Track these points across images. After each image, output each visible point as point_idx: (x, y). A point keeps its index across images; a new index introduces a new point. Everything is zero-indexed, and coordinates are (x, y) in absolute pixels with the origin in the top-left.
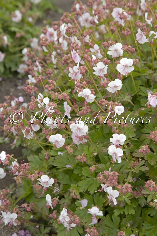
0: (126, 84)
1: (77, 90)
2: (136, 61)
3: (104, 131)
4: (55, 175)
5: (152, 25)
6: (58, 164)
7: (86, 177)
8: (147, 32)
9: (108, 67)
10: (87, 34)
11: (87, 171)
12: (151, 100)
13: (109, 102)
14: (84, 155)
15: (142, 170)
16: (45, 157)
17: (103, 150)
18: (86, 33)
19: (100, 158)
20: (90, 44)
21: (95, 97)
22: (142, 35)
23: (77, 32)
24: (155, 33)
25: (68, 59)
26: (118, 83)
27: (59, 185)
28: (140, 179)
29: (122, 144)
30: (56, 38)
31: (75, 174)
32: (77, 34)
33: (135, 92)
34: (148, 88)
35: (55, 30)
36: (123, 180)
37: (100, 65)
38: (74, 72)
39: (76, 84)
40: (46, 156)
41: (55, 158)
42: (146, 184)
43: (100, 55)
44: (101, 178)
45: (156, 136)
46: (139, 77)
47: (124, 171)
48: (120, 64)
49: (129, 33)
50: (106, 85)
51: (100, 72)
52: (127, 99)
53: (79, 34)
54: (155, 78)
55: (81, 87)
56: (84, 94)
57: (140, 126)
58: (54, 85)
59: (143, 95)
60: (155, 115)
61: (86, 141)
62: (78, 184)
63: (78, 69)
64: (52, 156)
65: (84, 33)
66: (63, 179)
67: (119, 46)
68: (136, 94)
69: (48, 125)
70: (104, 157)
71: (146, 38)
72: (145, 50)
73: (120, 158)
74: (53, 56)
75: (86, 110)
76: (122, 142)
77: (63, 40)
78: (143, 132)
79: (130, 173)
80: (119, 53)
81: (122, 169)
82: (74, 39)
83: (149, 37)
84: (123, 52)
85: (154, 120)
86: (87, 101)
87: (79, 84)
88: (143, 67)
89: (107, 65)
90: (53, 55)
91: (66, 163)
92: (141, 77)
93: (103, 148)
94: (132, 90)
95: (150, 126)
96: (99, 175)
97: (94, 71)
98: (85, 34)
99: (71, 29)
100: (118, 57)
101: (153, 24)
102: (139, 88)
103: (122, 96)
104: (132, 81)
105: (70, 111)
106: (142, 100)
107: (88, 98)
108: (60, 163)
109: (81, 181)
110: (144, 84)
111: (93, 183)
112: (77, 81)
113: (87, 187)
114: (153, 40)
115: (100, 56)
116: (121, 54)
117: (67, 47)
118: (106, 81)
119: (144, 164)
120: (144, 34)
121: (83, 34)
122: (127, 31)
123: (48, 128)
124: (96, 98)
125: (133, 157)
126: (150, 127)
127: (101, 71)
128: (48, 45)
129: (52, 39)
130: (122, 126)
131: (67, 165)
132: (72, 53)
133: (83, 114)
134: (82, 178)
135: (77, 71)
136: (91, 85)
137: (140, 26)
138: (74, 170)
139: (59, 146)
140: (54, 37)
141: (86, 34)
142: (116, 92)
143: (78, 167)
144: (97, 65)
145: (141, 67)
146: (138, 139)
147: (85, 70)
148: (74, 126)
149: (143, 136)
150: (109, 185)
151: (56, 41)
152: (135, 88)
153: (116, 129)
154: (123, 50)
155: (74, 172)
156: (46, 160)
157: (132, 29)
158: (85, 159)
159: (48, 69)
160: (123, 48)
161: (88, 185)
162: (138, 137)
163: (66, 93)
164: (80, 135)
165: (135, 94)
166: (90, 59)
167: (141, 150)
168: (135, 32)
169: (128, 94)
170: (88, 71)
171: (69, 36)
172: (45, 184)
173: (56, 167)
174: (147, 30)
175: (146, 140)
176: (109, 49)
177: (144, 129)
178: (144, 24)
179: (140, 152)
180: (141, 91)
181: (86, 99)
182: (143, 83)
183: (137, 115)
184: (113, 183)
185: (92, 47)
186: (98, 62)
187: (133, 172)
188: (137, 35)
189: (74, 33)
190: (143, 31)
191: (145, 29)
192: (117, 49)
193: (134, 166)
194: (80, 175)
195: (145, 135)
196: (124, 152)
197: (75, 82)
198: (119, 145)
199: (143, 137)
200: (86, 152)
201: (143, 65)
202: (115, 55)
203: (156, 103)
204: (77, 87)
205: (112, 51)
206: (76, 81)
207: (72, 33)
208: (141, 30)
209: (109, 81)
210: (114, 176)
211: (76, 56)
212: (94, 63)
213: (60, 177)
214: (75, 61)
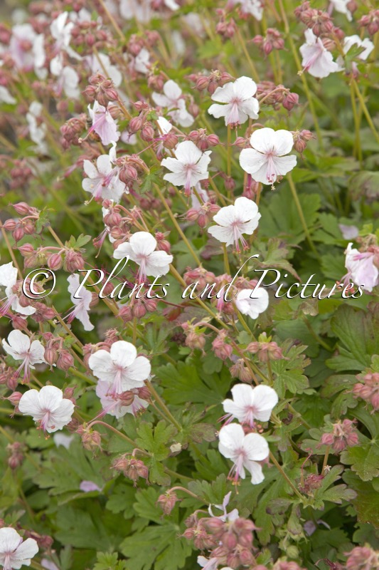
0: (271, 207)
1: (110, 235)
2: (302, 138)
3: (204, 366)
4: (44, 515)
5: (352, 16)
6: (53, 480)
7: (147, 523)
8: (337, 41)
9: (210, 156)
10: (142, 47)
11: (150, 504)
12: (358, 267)
13: (218, 278)
14: (139, 457)
15: (334, 500)
16: (10, 460)
17: (201, 435)
18: (137, 43)
19: (195, 458)
20: (152, 79)
21: (170, 258)
22: (319, 48)
23: (110, 39)
24: (360, 43)
25: (79, 132)
26: (245, 211)
27: (58, 553)
28: (328, 527)
29: (265, 418)
30: (39, 60)
31: (111, 512)
32: (109, 45)
33: (303, 232)
34: (343, 219)
35: (37, 31)
36: (272, 533)
37: (186, 152)
38: (101, 175)
39: (108, 216)
40: (11, 454)
41: (45, 456)
42: (350, 559)
43: (184, 117)
44: (197, 531)
45: (376, 391)
46: (314, 181)
47: (274, 502)
48: (250, 149)
49: (276, 44)
50: (206, 220)
51: (186, 174)
52: (276, 260)
53: (115, 46)
54: (367, 186)
55: (124, 226)
56: (133, 249)
57: (321, 347)
58: (35, 219)
59: (328, 241)
60: (370, 311)
61: (145, 404)
62: (121, 546)
63: (113, 166)
64: (36, 450)
65: (131, 44)
66: (72, 528)
67: (245, 88)
68: (306, 239)
69: (16, 357)
70: (206, 456)
71: (334, 60)
72: (331, 93)
73: (260, 468)
74: (31, 119)
75: (143, 302)
76: (265, 412)
77: (64, 66)
78: (331, 366)
79: (295, 511)
80: (247, 108)
81: (265, 496)
82: (100, 63)
83: (344, 57)
84: (261, 106)
85: (366, 329)
86: (145, 271)
87: (116, 217)
88: (326, 150)
89: (210, 152)
90: (32, 114)
91: (81, 474)
92: (319, 181)
93: (201, 425)
94: (292, 226)
95: (354, 347)
96: (191, 521)
97: (166, 171)
98: (135, 47)
99: (89, 30)
100: (243, 121)
101: (352, 13)
102: (314, 220)
103: (262, 246)
104: (292, 196)
105: (90, 307)
106: (325, 259)
107: (146, 264)
108: (59, 476)
109: (131, 534)
110: (330, 206)
111: (170, 542)
112: (111, 206)
113: (152, 556)
114: (354, 65)
115: (187, 120)
116: (253, 113)
117: (76, 88)
118: (205, 207)
119: (339, 477)
120: (325, 45)
121: (128, 46)
122: (271, 38)
123: (16, 364)
124: (174, 264)
125: (302, 455)
126: (357, 352)
127: (189, 172)
128: (16, 83)
129: (29, 60)
130: (263, 357)
131: (84, 482)
132: (92, 112)
133: (133, 315)
134: (134, 526)
135: (109, 170)
136: (160, 212)
137: (314, 22)
138: (108, 500)
139: (53, 427)
140: (34, 55)
141: (137, 47)
142: (239, 240)
143: (122, 487)
144: (176, 153)
145: (320, 149)
146: (317, 389)
147: (137, 168)
148: (102, 360)
149: (334, 379)
150: (223, 560)
151: (41, 68)
152: (303, 219)
153: (242, 365)
154: (259, 100)
155: (109, 506)
156: (13, 467)
157: (287, 29)
158: (140, 468)
159: (15, 161)
160: (259, 92)
161: (155, 550)
162: (317, 386)
163: (72, 249)
164: (123, 388)
165: (302, 238)
166: (150, 132)
167: (330, 437)
168: (297, 38)
169: (279, 243)
170: (148, 170)
171: (83, 54)
172: (7, 559)
173: (49, 489)
174: (336, 31)
175: (343, 396)
176: (214, 98)
177: (337, 358)
178: (325, 15)
179: (325, 444)
180: (321, 228)
181: (142, 264)
182: (329, 201)
183: (312, 314)
184: (238, 556)
185: (160, 90)
186: (179, 140)
187: (305, 507)
188: (302, 48)
189: (99, 44)
190: (323, 37)
191: (328, 31)
192: (239, 97)
193: (307, 487)
194: (127, 516)
195: (340, 377)
196: (271, 445)
197: (103, 209)
198: (255, 420)
199: (335, 384)
200: (143, 443)
201: (325, 142)
202: (232, 116)
203: (372, 279)
204: (110, 225)
205: (223, 104)
206: (107, 206)
207: (90, 44)
208: (317, 34)
209: (216, 206)
210: (241, 533)
211: (105, 121)
212: (164, 144)
213: (62, 523)
214: (102, 138)
